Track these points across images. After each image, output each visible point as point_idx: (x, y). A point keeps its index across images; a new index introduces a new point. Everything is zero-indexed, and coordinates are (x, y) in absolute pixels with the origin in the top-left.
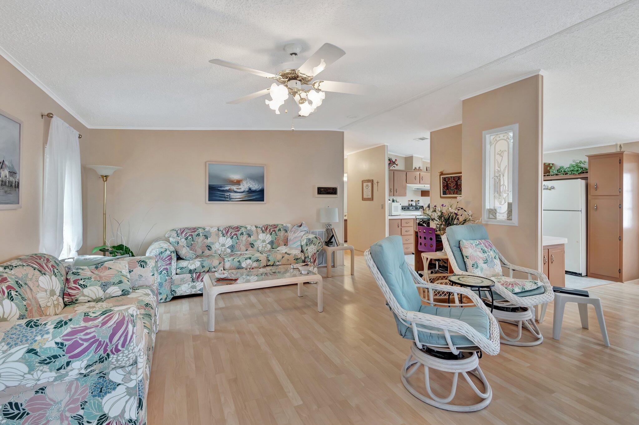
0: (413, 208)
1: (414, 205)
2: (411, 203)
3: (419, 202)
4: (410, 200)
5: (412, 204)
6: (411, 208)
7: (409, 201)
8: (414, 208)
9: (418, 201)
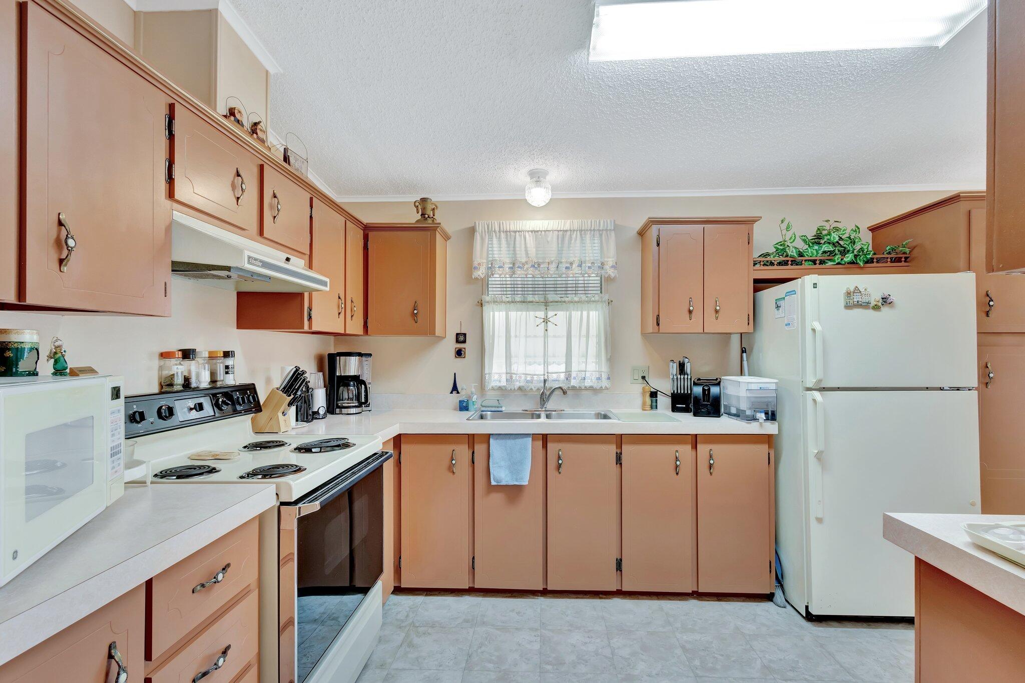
0: (200, 407)
1: (204, 381)
2: (179, 369)
3: (229, 362)
4: (174, 346)
5: (187, 380)
6: (183, 409)
7: (164, 355)
8: (207, 403)
9: (227, 354)
